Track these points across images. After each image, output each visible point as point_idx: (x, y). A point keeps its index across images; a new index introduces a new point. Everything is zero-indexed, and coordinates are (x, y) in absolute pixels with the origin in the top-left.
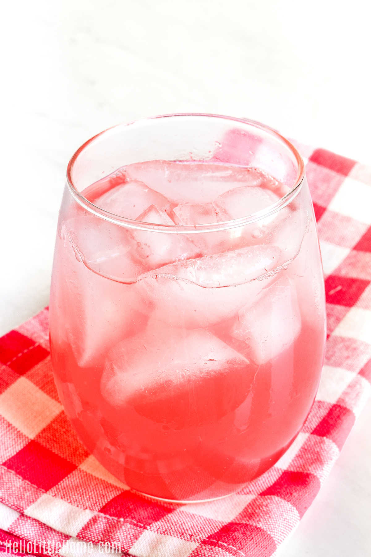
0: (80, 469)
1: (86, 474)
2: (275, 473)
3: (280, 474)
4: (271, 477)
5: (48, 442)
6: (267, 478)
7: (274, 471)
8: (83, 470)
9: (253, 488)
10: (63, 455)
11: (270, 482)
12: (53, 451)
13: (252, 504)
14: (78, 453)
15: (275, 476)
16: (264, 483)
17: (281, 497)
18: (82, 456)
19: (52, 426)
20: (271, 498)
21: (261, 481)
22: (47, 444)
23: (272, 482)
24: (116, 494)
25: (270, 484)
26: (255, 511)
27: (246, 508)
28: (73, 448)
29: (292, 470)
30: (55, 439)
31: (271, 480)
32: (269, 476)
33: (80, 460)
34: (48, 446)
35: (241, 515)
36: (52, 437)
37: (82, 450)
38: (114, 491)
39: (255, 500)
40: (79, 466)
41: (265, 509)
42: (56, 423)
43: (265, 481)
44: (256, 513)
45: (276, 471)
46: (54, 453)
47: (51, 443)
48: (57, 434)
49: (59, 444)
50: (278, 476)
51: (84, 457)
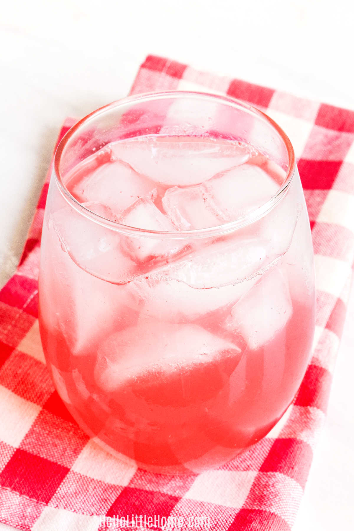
0: (73, 471)
1: (81, 476)
2: (267, 442)
3: (272, 442)
4: (265, 448)
5: (34, 448)
6: (261, 449)
7: (266, 441)
8: (76, 472)
9: (250, 462)
10: (53, 459)
11: (265, 453)
12: (42, 456)
13: (257, 484)
14: (66, 454)
15: (268, 445)
16: (259, 454)
17: (284, 474)
18: (71, 456)
19: (34, 430)
20: (274, 475)
21: (256, 454)
22: (34, 450)
23: (267, 452)
24: (117, 494)
25: (266, 455)
26: (263, 493)
27: (251, 489)
28: (61, 450)
29: (283, 437)
30: (40, 443)
31: (265, 450)
32: (262, 447)
33: (70, 461)
34: (35, 452)
35: (250, 498)
36: (36, 442)
37: (69, 450)
38: (114, 492)
39: (258, 479)
40: (71, 468)
41: (273, 490)
42: (37, 426)
43: (260, 452)
44: (265, 495)
45: (268, 441)
46: (43, 458)
47: (37, 448)
48: (41, 438)
49: (45, 447)
50: (271, 445)
51: (73, 457)
